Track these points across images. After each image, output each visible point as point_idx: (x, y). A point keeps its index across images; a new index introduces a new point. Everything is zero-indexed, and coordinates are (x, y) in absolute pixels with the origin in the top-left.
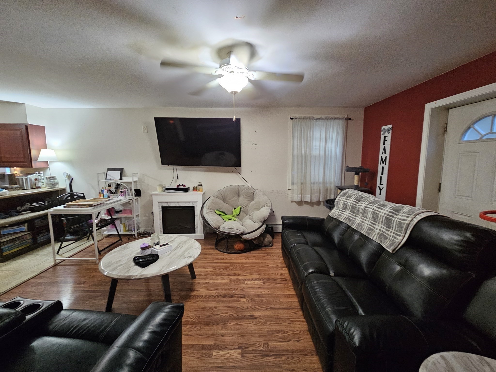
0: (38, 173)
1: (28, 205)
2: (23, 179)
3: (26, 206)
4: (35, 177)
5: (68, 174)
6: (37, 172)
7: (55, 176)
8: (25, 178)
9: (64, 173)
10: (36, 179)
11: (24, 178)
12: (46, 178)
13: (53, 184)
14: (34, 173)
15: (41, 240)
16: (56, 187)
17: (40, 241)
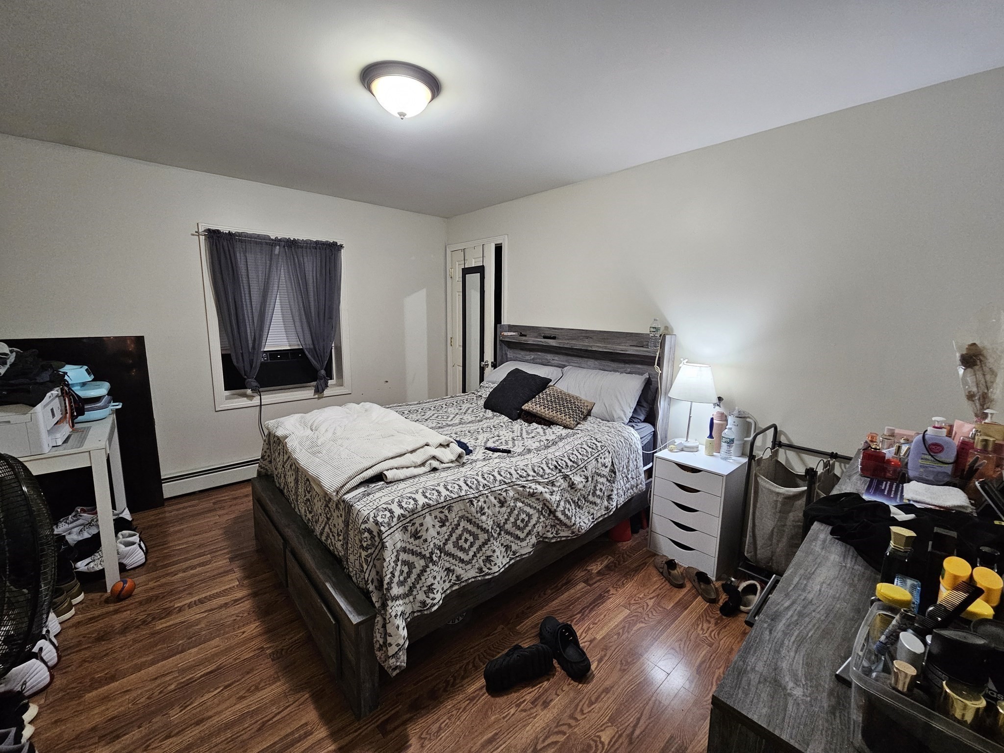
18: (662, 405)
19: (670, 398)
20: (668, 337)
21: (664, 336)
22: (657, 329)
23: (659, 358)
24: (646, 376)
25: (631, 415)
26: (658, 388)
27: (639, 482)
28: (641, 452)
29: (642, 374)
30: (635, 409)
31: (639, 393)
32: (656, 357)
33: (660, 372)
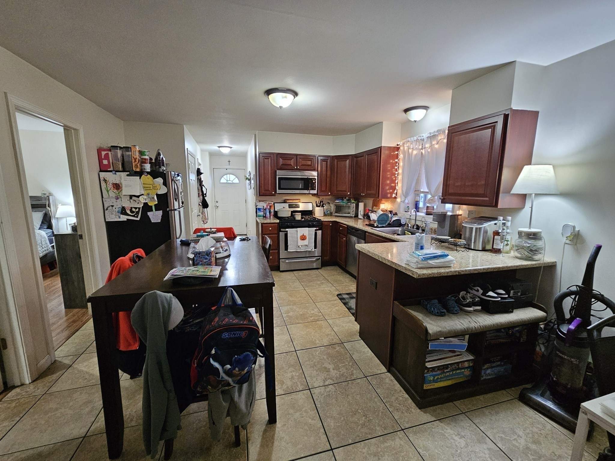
0: (503, 220)
1: (478, 291)
2: (472, 228)
3: (476, 293)
4: (495, 228)
5: (577, 229)
6: (501, 218)
7: (540, 232)
8: (476, 228)
9: (565, 226)
10: (497, 233)
11: (475, 226)
12: (520, 233)
13: (531, 250)
14: (495, 219)
15: (486, 375)
16: (536, 257)
17: (484, 377)
18: (54, 222)
19: (57, 218)
20: (50, 197)
21: (49, 196)
22: (45, 194)
23: (48, 204)
24: (44, 212)
25: (39, 227)
26: (50, 216)
27: (48, 248)
28: (47, 238)
29: (42, 212)
30: (41, 225)
31: (42, 218)
32: (46, 204)
33: (50, 209)
